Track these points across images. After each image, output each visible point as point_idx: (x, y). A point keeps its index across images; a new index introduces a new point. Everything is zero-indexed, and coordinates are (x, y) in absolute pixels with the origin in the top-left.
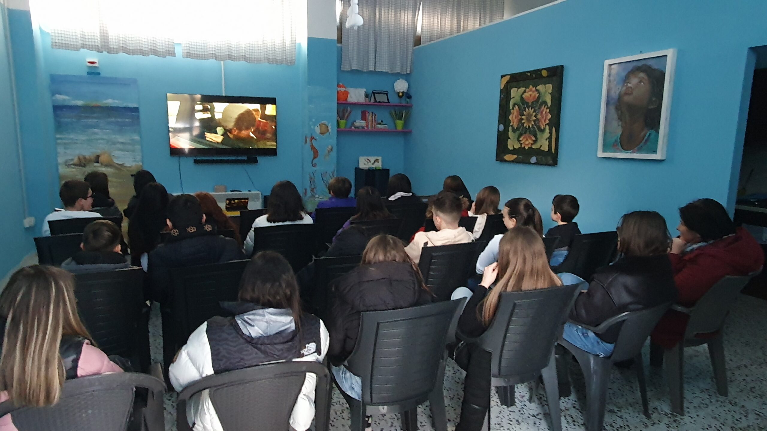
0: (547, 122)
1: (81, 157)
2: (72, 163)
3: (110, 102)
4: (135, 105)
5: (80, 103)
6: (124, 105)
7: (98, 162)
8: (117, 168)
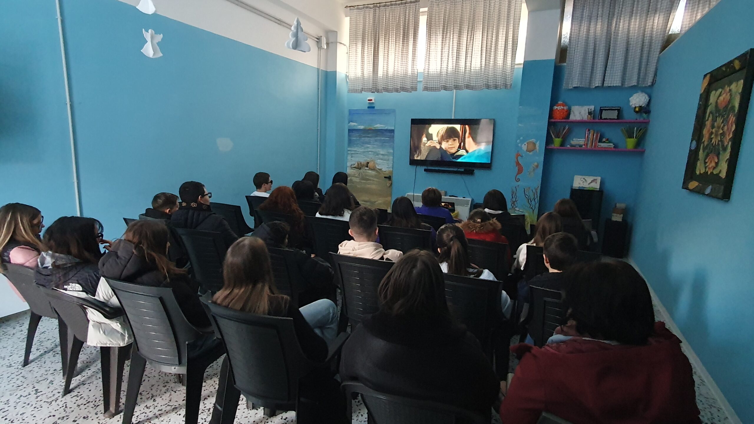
0: (731, 135)
1: (359, 163)
2: (354, 166)
3: (378, 126)
4: (393, 128)
5: (362, 127)
6: (386, 128)
7: (367, 167)
8: (377, 172)
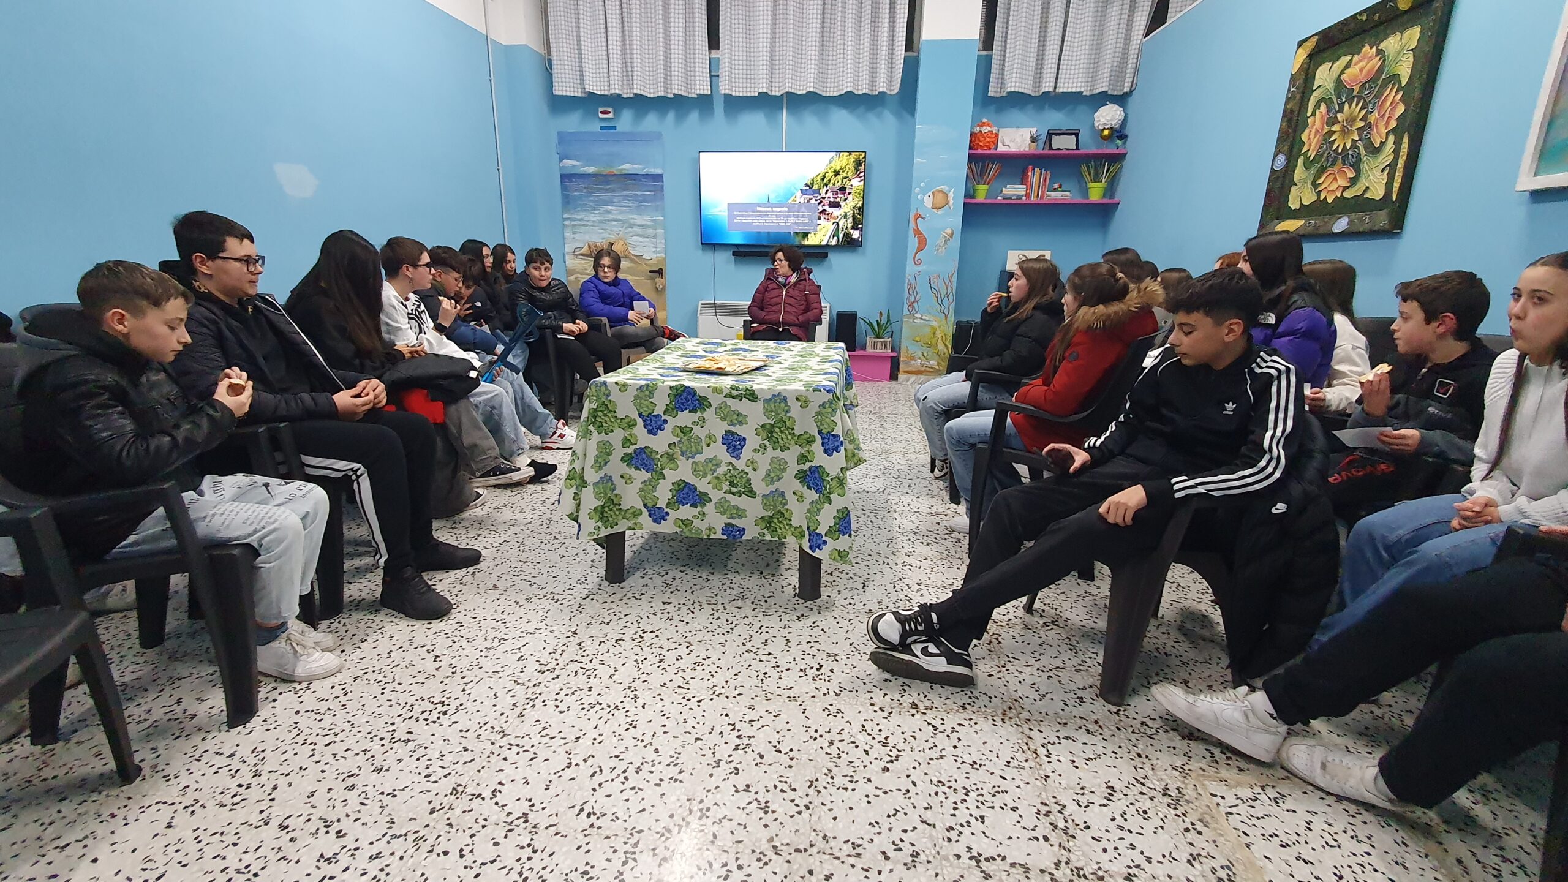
0: (1393, 124)
2: (581, 252)
3: (627, 167)
4: (659, 171)
5: (591, 170)
6: (645, 171)
8: (633, 261)
